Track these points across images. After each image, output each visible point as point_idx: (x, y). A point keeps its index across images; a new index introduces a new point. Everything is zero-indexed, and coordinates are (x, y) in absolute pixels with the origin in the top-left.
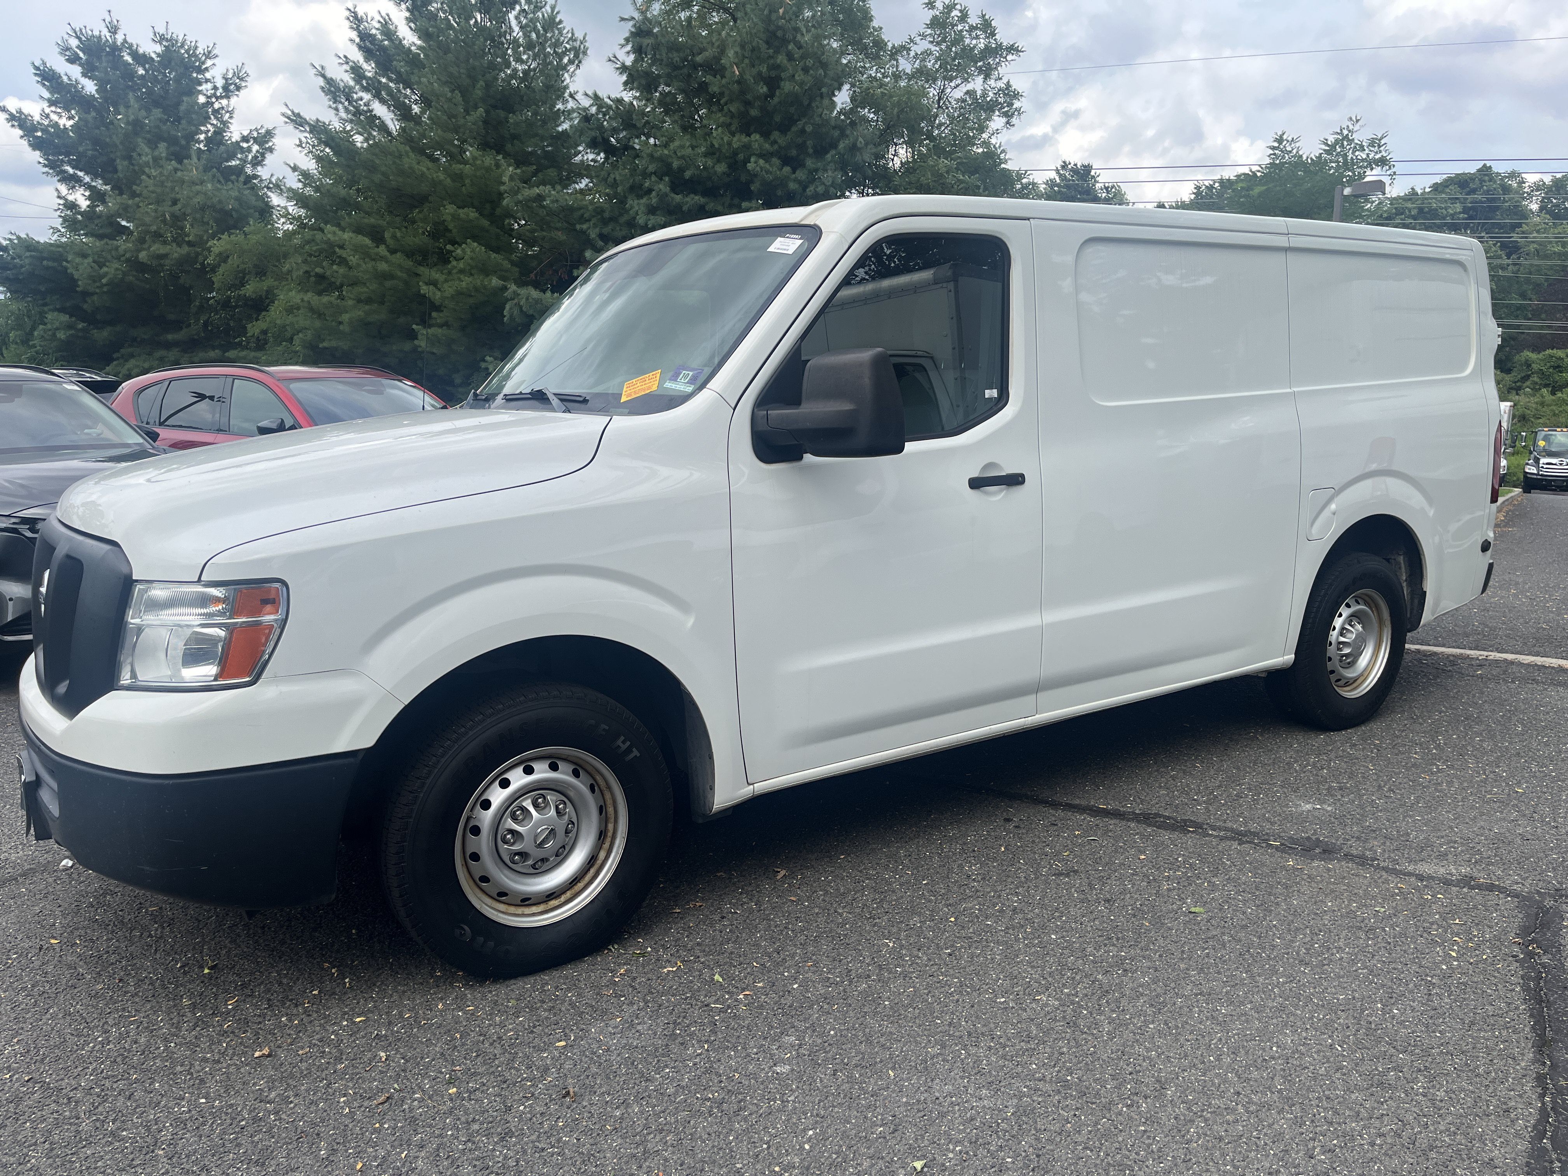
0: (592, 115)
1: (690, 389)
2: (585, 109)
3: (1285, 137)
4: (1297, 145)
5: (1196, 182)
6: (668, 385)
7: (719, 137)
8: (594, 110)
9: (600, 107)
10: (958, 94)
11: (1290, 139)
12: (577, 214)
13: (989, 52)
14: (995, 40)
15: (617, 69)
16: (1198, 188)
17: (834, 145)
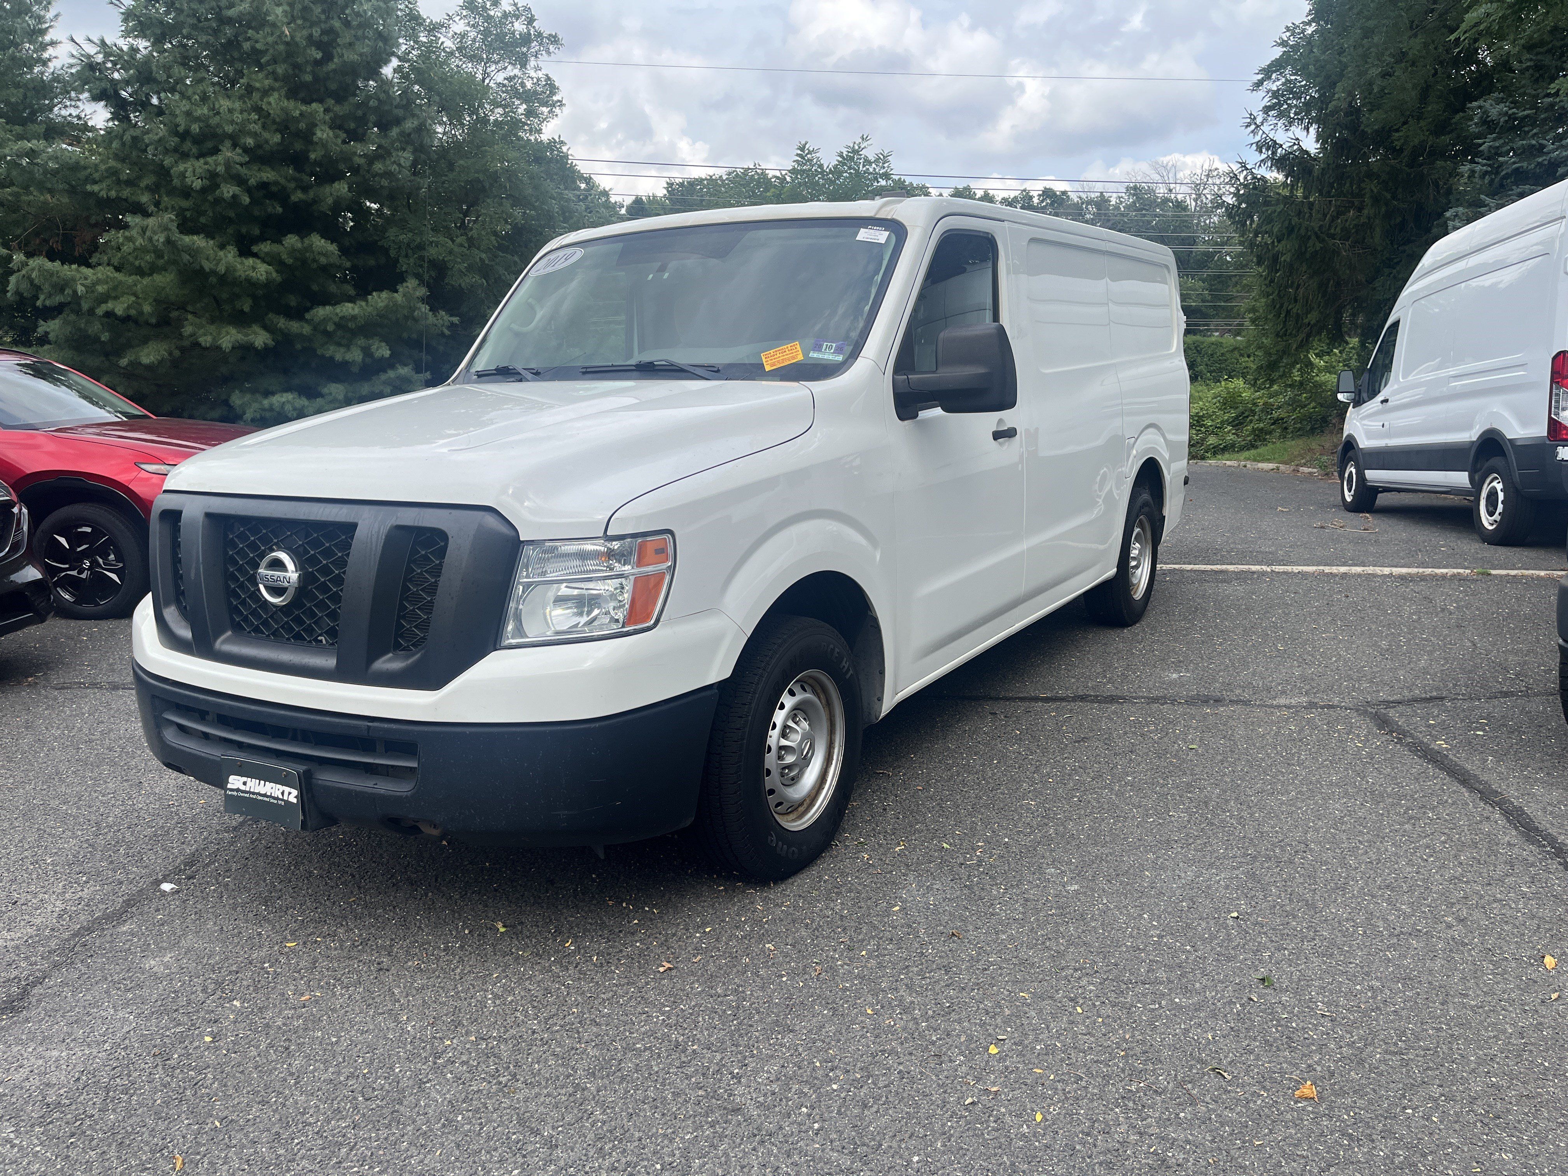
0: (98, 64)
1: (840, 358)
2: (89, 56)
3: (807, 147)
4: (818, 155)
5: (668, 180)
6: (814, 355)
7: (276, 103)
8: (100, 58)
9: (107, 55)
10: (500, 77)
11: (811, 149)
12: (83, 174)
13: (526, 39)
14: (534, 27)
15: (122, 13)
16: (670, 185)
17: (398, 122)
